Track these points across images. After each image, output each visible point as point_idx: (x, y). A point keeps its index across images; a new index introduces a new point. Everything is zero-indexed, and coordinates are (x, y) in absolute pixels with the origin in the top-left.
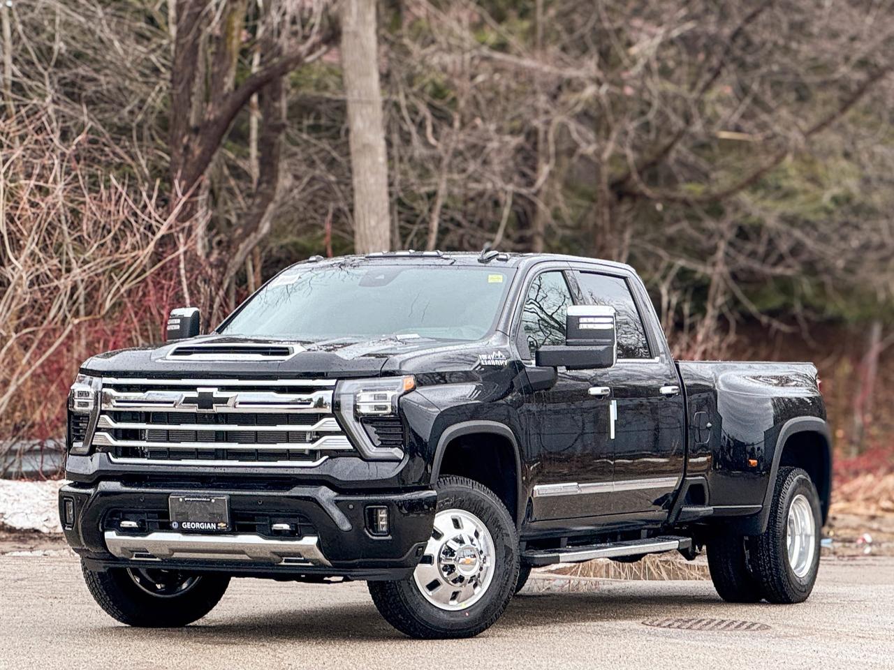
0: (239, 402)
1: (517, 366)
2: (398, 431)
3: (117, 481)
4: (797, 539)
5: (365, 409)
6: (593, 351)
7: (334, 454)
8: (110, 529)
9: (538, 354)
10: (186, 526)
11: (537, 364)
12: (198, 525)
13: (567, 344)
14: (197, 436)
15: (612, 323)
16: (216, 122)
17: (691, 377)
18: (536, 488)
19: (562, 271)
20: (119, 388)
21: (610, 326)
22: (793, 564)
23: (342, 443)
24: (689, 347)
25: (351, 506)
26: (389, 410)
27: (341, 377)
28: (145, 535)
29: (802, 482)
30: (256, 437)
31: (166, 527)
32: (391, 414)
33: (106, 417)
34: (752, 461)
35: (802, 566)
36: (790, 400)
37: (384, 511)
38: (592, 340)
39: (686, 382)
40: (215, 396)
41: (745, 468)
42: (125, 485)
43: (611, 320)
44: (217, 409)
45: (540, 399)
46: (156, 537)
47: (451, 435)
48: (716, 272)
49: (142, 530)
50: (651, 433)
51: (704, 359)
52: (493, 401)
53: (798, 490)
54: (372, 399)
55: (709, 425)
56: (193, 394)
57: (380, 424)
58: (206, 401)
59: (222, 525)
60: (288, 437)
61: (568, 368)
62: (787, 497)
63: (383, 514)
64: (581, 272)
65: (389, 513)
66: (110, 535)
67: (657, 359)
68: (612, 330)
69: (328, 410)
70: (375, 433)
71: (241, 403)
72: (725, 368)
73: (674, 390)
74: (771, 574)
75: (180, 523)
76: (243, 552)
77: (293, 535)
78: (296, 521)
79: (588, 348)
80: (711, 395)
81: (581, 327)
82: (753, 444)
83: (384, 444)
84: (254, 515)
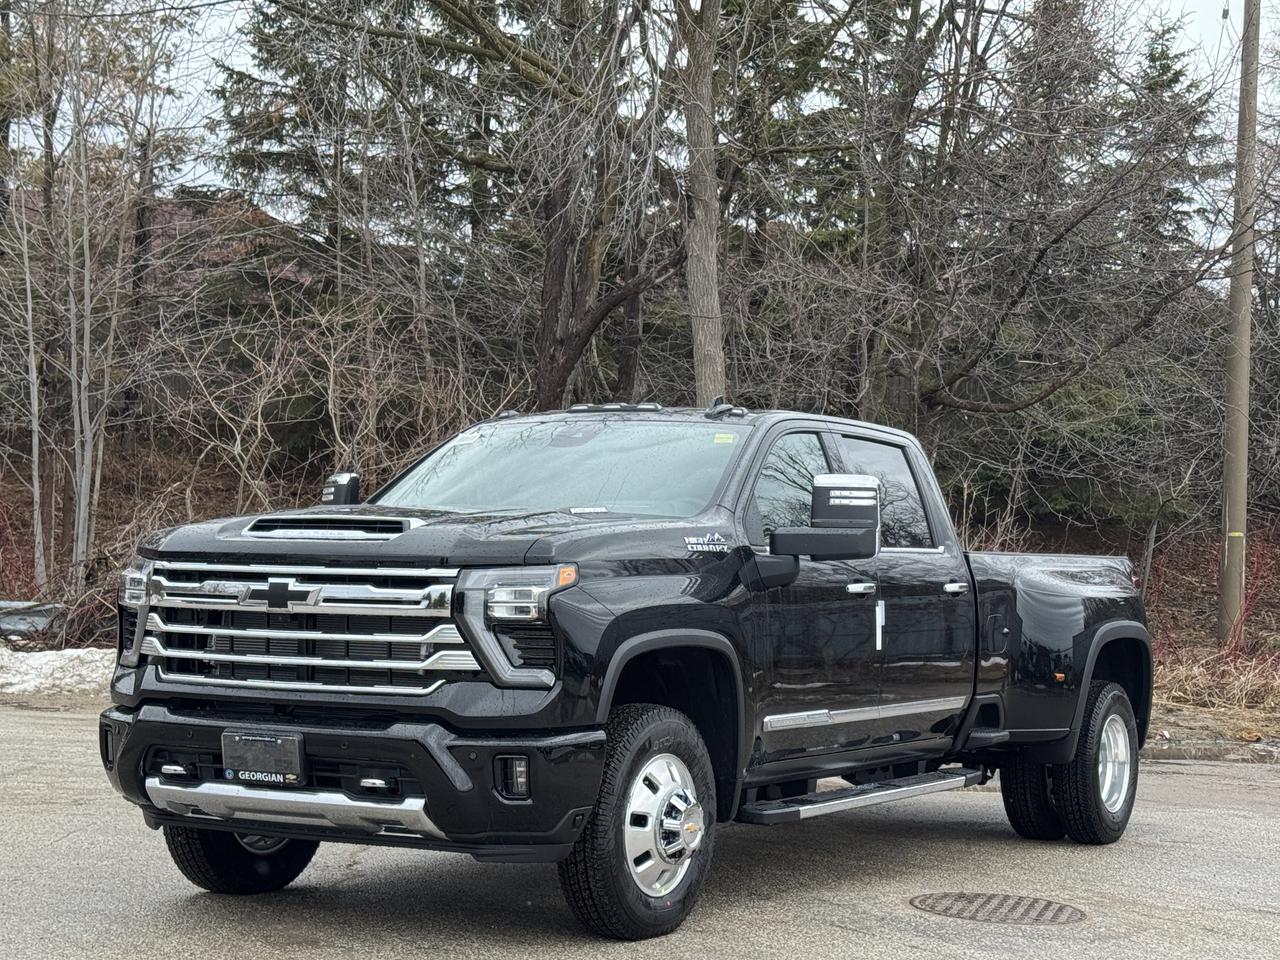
0: (321, 598)
1: (744, 554)
2: (548, 644)
3: (164, 706)
4: (1110, 766)
5: (500, 612)
6: (847, 535)
7: (453, 676)
8: (153, 776)
9: (773, 537)
10: (244, 776)
11: (772, 552)
12: (259, 776)
13: (813, 525)
14: (268, 646)
15: (874, 498)
16: (578, 335)
17: (985, 571)
18: (767, 719)
19: (817, 433)
20: (173, 575)
21: (871, 502)
22: (1104, 795)
23: (465, 661)
24: (988, 537)
25: (473, 756)
26: (534, 614)
27: (466, 566)
28: (196, 785)
29: (1116, 699)
30: (348, 649)
31: (219, 777)
32: (537, 619)
33: (155, 616)
34: (1058, 675)
35: (1113, 799)
36: (1101, 600)
37: (523, 763)
38: (847, 521)
39: (978, 578)
40: (291, 588)
41: (1051, 682)
42: (172, 712)
43: (872, 494)
44: (294, 607)
45: (774, 599)
46: (209, 788)
47: (632, 649)
48: (1017, 472)
49: (192, 778)
50: (944, 633)
51: (1003, 550)
52: (711, 601)
53: (1113, 709)
54: (511, 598)
55: (1006, 630)
56: (263, 586)
57: (522, 634)
58: (279, 596)
59: (291, 777)
60: (390, 651)
61: (814, 558)
62: (1100, 717)
63: (520, 768)
64: (845, 436)
65: (528, 766)
66: (152, 783)
67: (941, 549)
68: (874, 507)
69: (446, 613)
70: (515, 647)
71: (326, 600)
72: (1026, 562)
73: (961, 587)
74: (1079, 810)
75: (236, 773)
76: (322, 816)
77: (393, 794)
78: (396, 774)
79: (840, 531)
80: (1009, 592)
81: (832, 502)
82: (1059, 651)
83: (528, 664)
84: (338, 764)
